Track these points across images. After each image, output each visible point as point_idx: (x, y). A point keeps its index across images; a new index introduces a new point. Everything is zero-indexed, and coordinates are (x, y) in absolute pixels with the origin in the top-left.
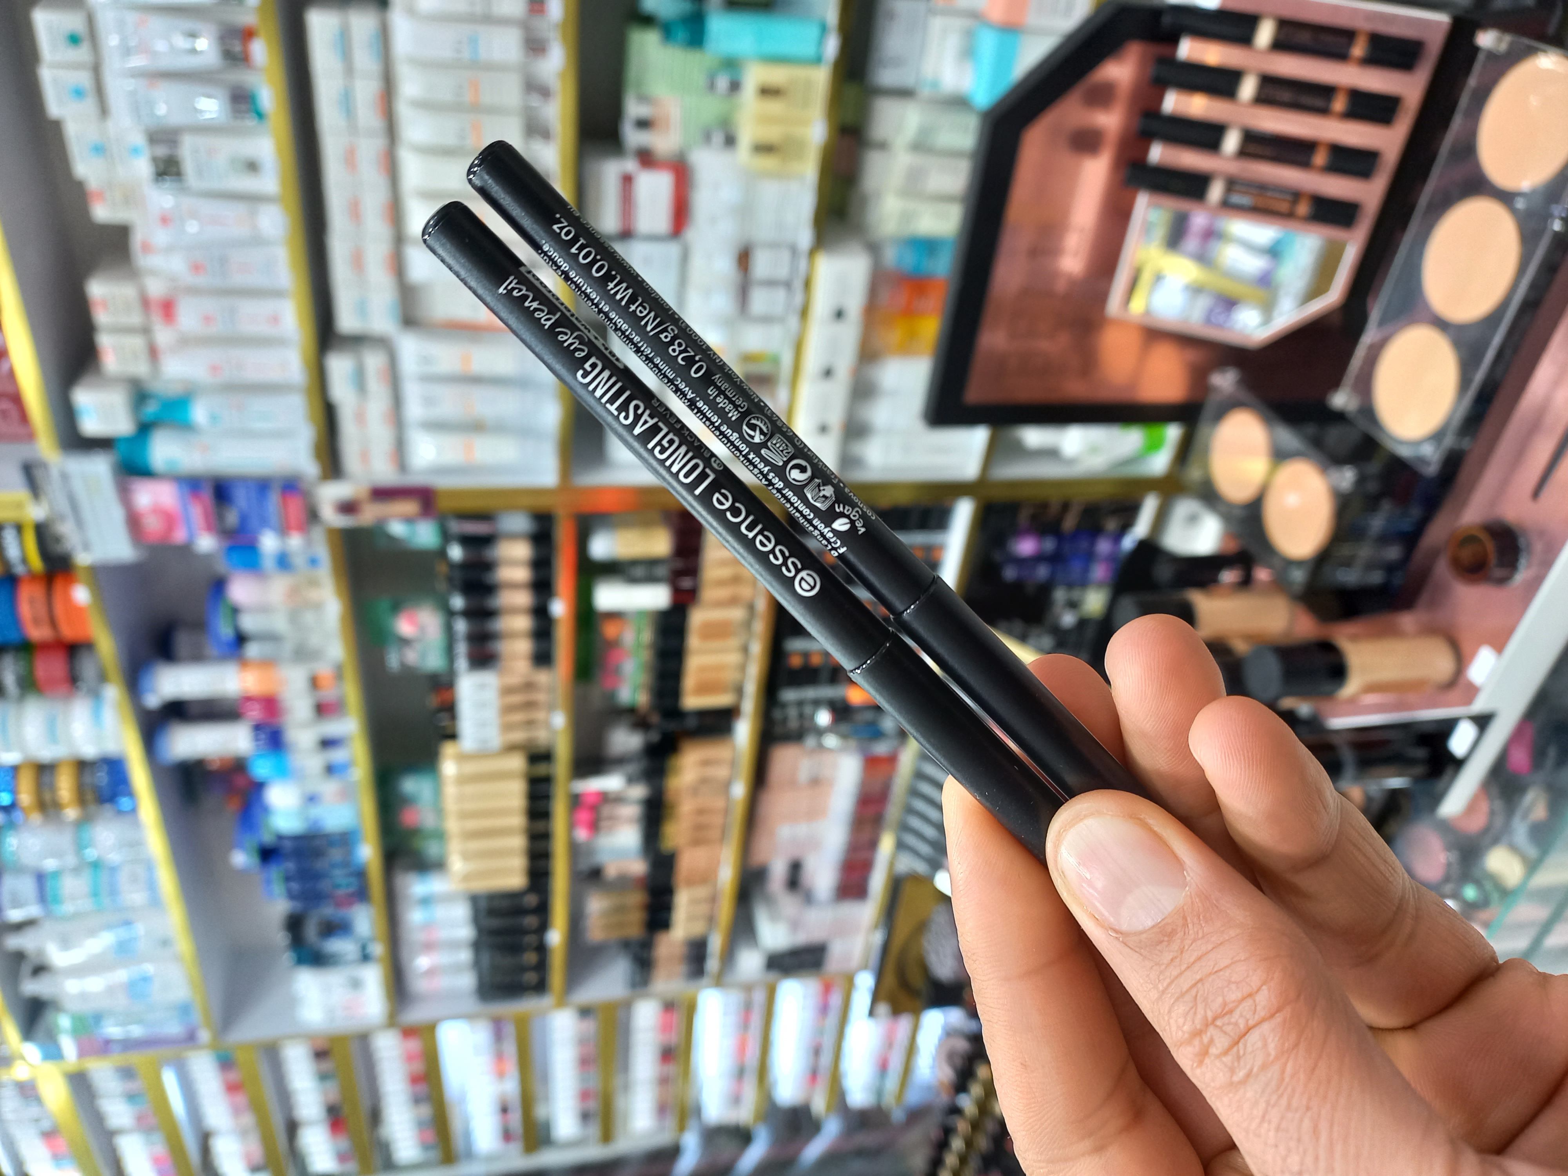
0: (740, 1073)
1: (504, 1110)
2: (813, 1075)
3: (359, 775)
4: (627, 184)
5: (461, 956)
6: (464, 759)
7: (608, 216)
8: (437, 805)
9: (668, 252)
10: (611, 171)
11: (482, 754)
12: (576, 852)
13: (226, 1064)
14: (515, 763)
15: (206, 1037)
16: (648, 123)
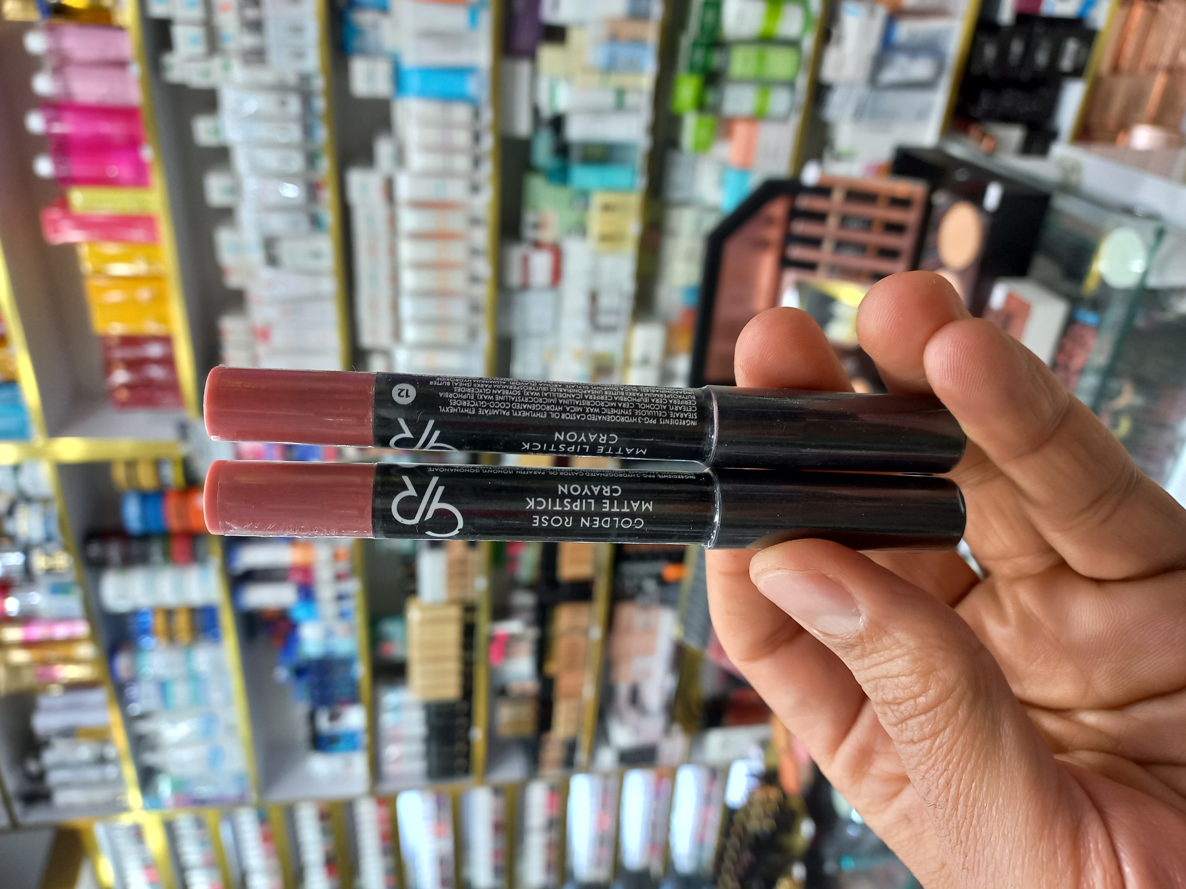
0: (601, 842)
1: (442, 862)
3: (359, 619)
4: (525, 261)
5: (417, 748)
6: (423, 609)
7: (514, 278)
8: (405, 642)
9: (549, 297)
10: (516, 253)
11: (434, 606)
12: (492, 674)
13: (263, 819)
14: (454, 612)
15: (253, 796)
16: (537, 226)
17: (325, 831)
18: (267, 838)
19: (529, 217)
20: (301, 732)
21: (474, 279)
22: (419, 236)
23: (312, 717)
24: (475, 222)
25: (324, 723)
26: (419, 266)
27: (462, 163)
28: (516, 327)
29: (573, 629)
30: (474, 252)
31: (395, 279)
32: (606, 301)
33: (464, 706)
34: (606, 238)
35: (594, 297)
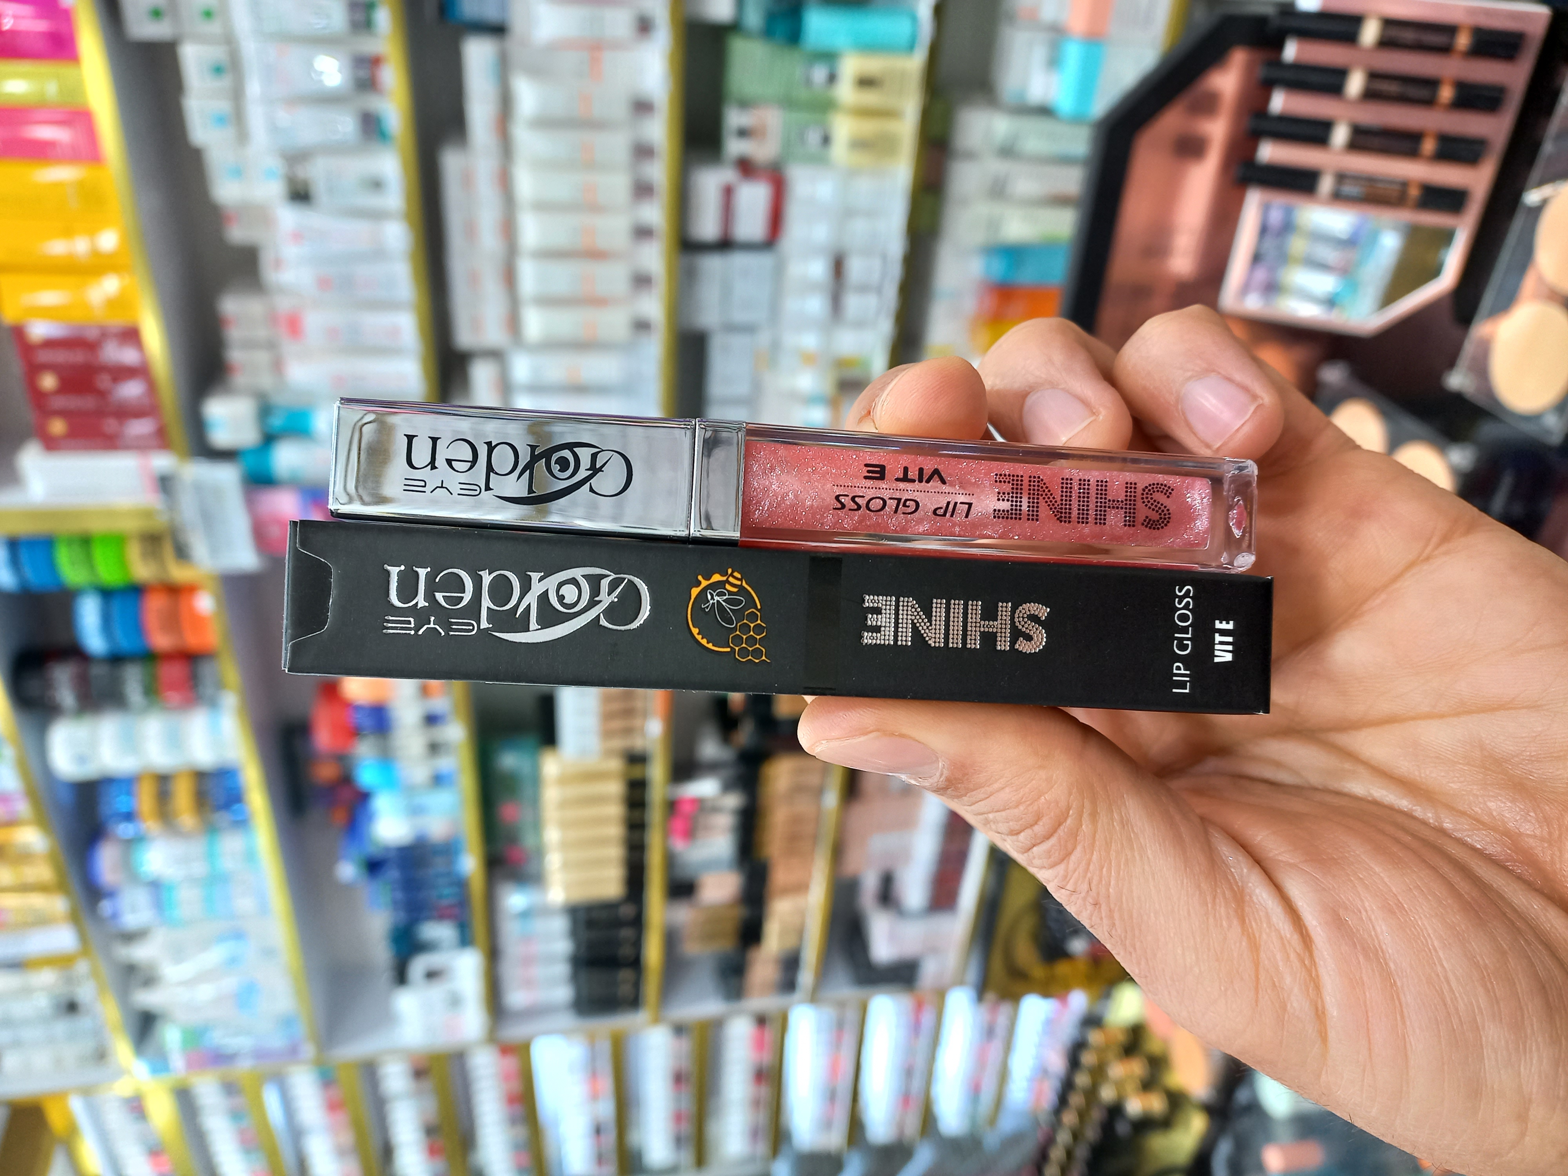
0: (831, 1096)
1: (598, 1130)
2: (905, 1099)
3: (464, 784)
4: (727, 196)
5: (560, 970)
6: (565, 767)
7: (707, 226)
9: (760, 261)
10: (710, 182)
12: (672, 862)
13: (328, 1080)
15: (309, 1049)
16: (743, 133)
17: (423, 1093)
18: (333, 1106)
21: (641, 232)
26: (547, 207)
29: (796, 790)
31: (509, 228)
33: (630, 908)
35: (838, 264)
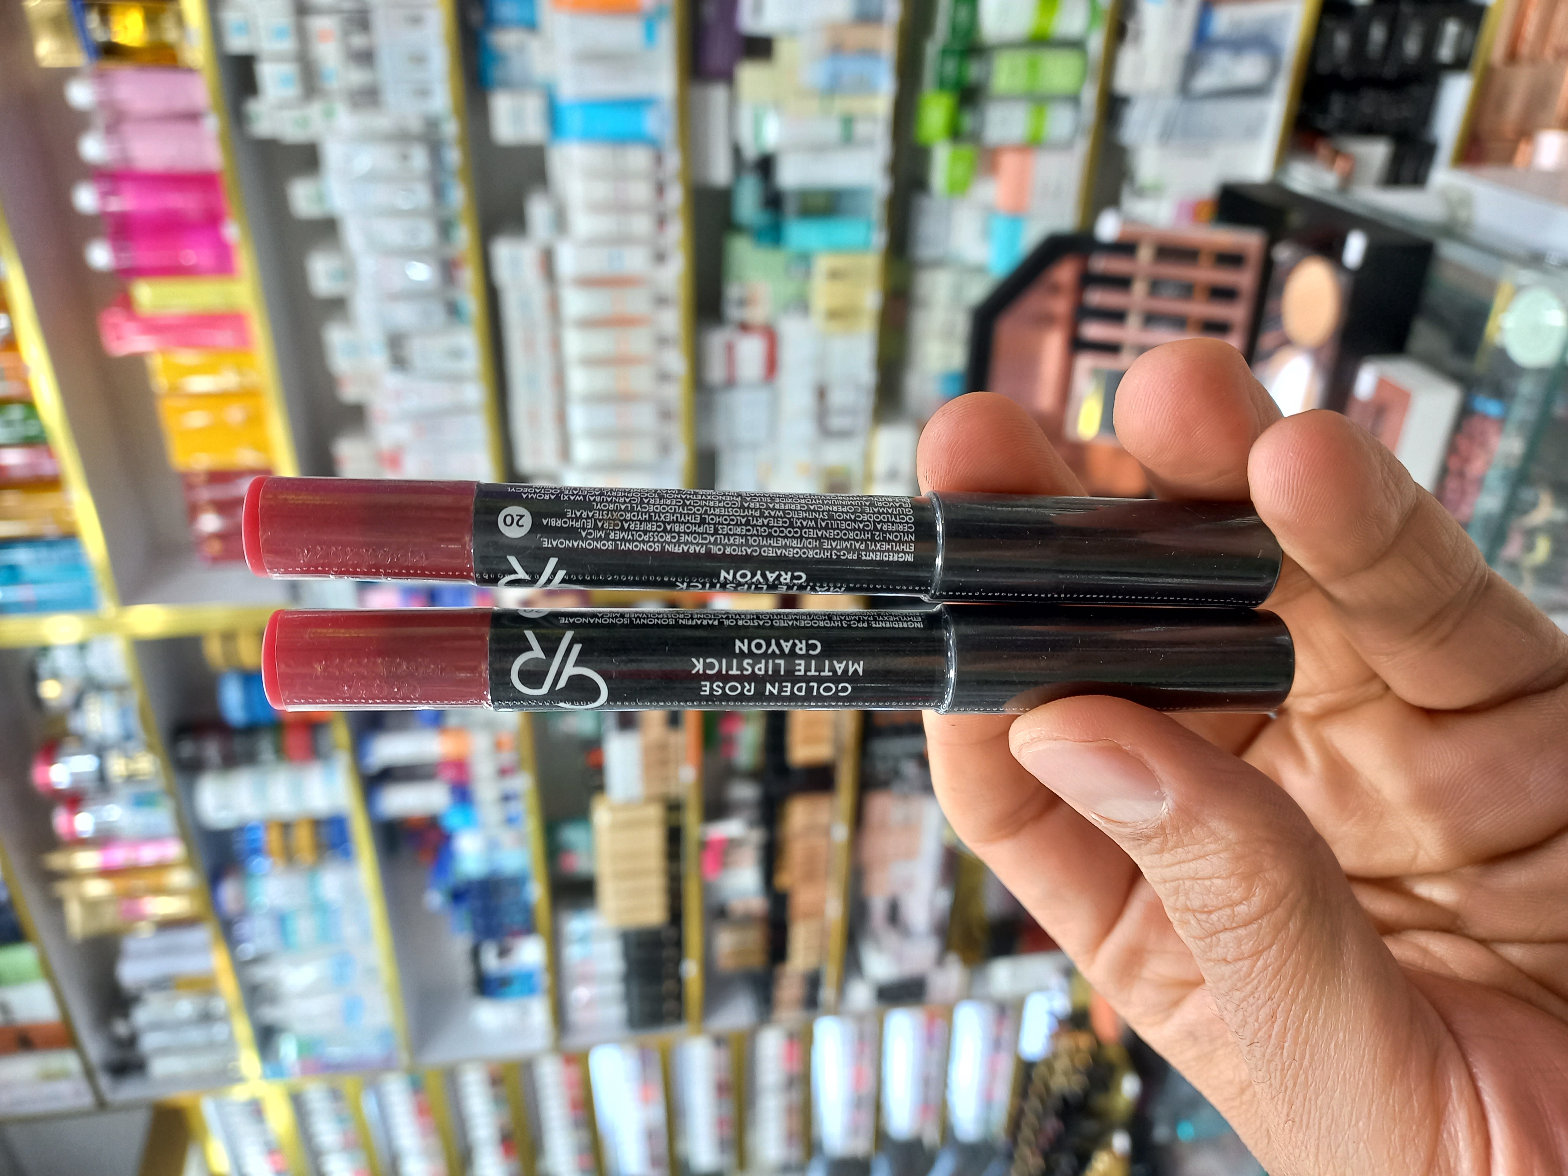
0: (857, 1104)
1: (650, 1135)
2: (925, 1107)
3: (531, 825)
4: (730, 349)
5: (613, 989)
6: (613, 809)
7: (716, 372)
8: (591, 852)
9: (762, 396)
10: (717, 340)
11: (628, 805)
12: (707, 890)
13: (417, 1087)
14: (654, 813)
15: (404, 1058)
16: (743, 303)
17: (499, 1100)
18: (423, 1110)
19: (733, 291)
20: (463, 973)
21: (663, 377)
22: (589, 323)
23: (475, 954)
24: (661, 301)
25: (491, 961)
26: (591, 362)
27: (642, 224)
28: (720, 437)
29: (810, 829)
30: (662, 341)
31: (560, 380)
32: (838, 397)
33: (672, 933)
34: (835, 315)
35: (821, 393)
